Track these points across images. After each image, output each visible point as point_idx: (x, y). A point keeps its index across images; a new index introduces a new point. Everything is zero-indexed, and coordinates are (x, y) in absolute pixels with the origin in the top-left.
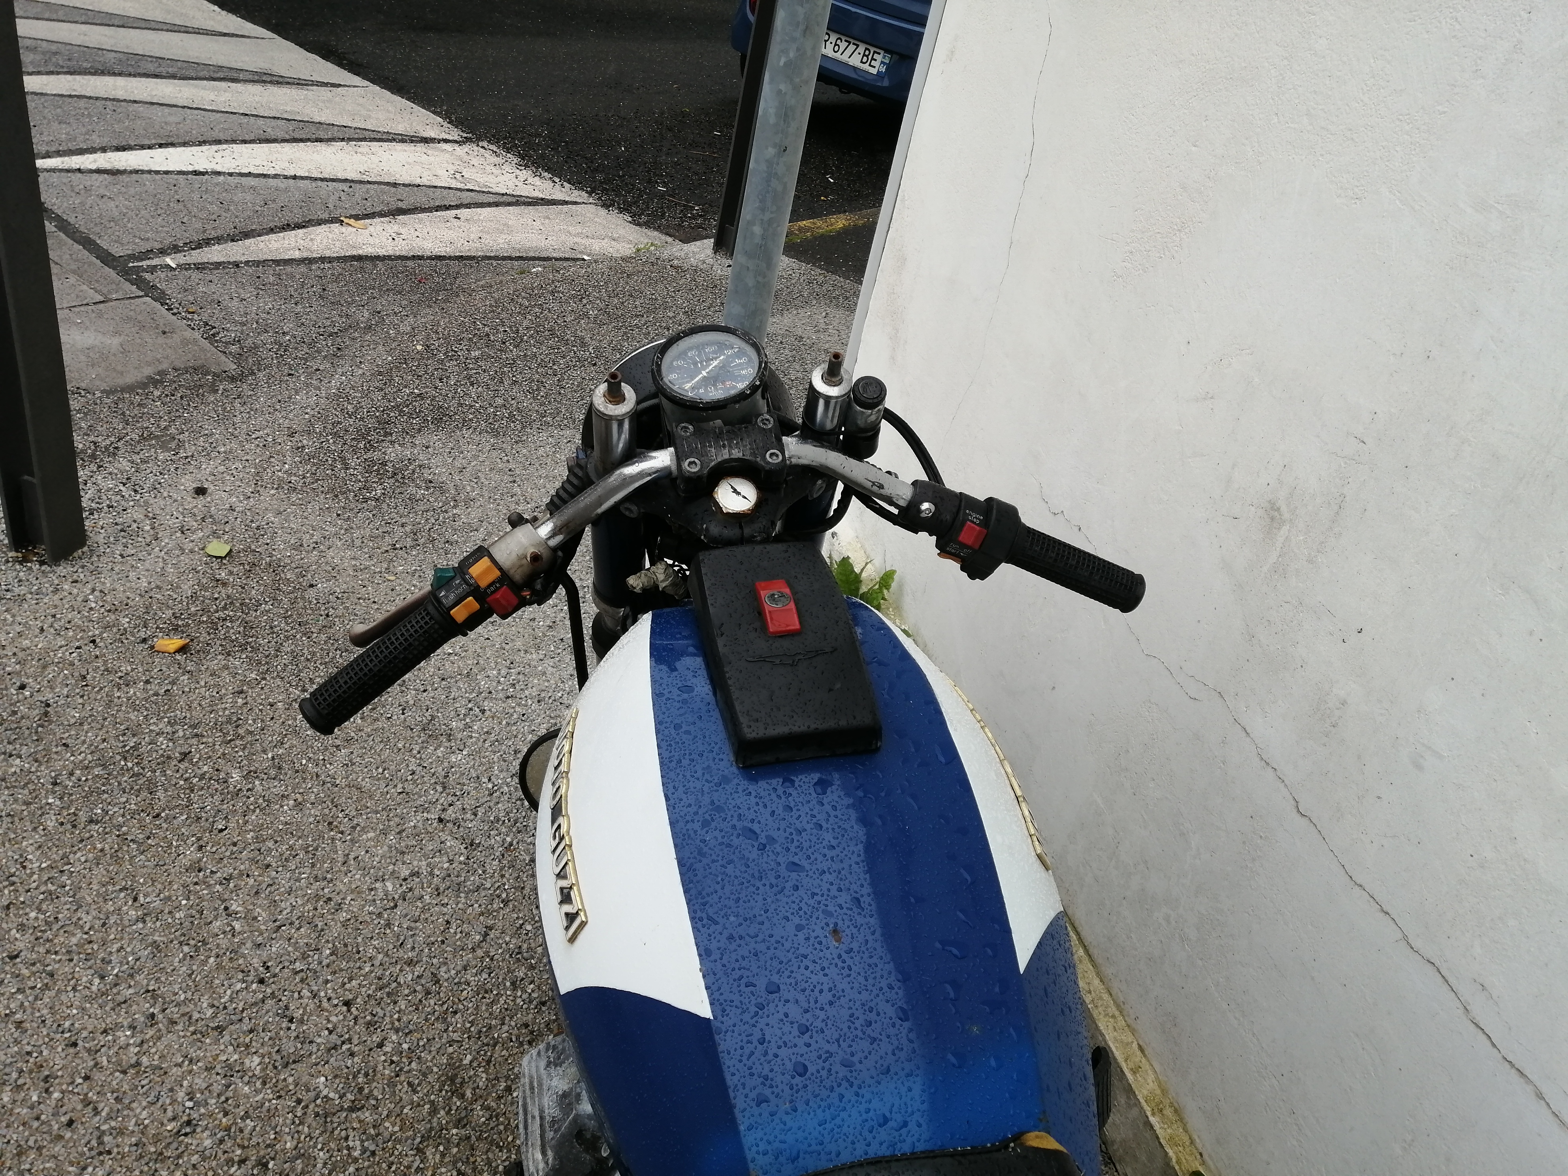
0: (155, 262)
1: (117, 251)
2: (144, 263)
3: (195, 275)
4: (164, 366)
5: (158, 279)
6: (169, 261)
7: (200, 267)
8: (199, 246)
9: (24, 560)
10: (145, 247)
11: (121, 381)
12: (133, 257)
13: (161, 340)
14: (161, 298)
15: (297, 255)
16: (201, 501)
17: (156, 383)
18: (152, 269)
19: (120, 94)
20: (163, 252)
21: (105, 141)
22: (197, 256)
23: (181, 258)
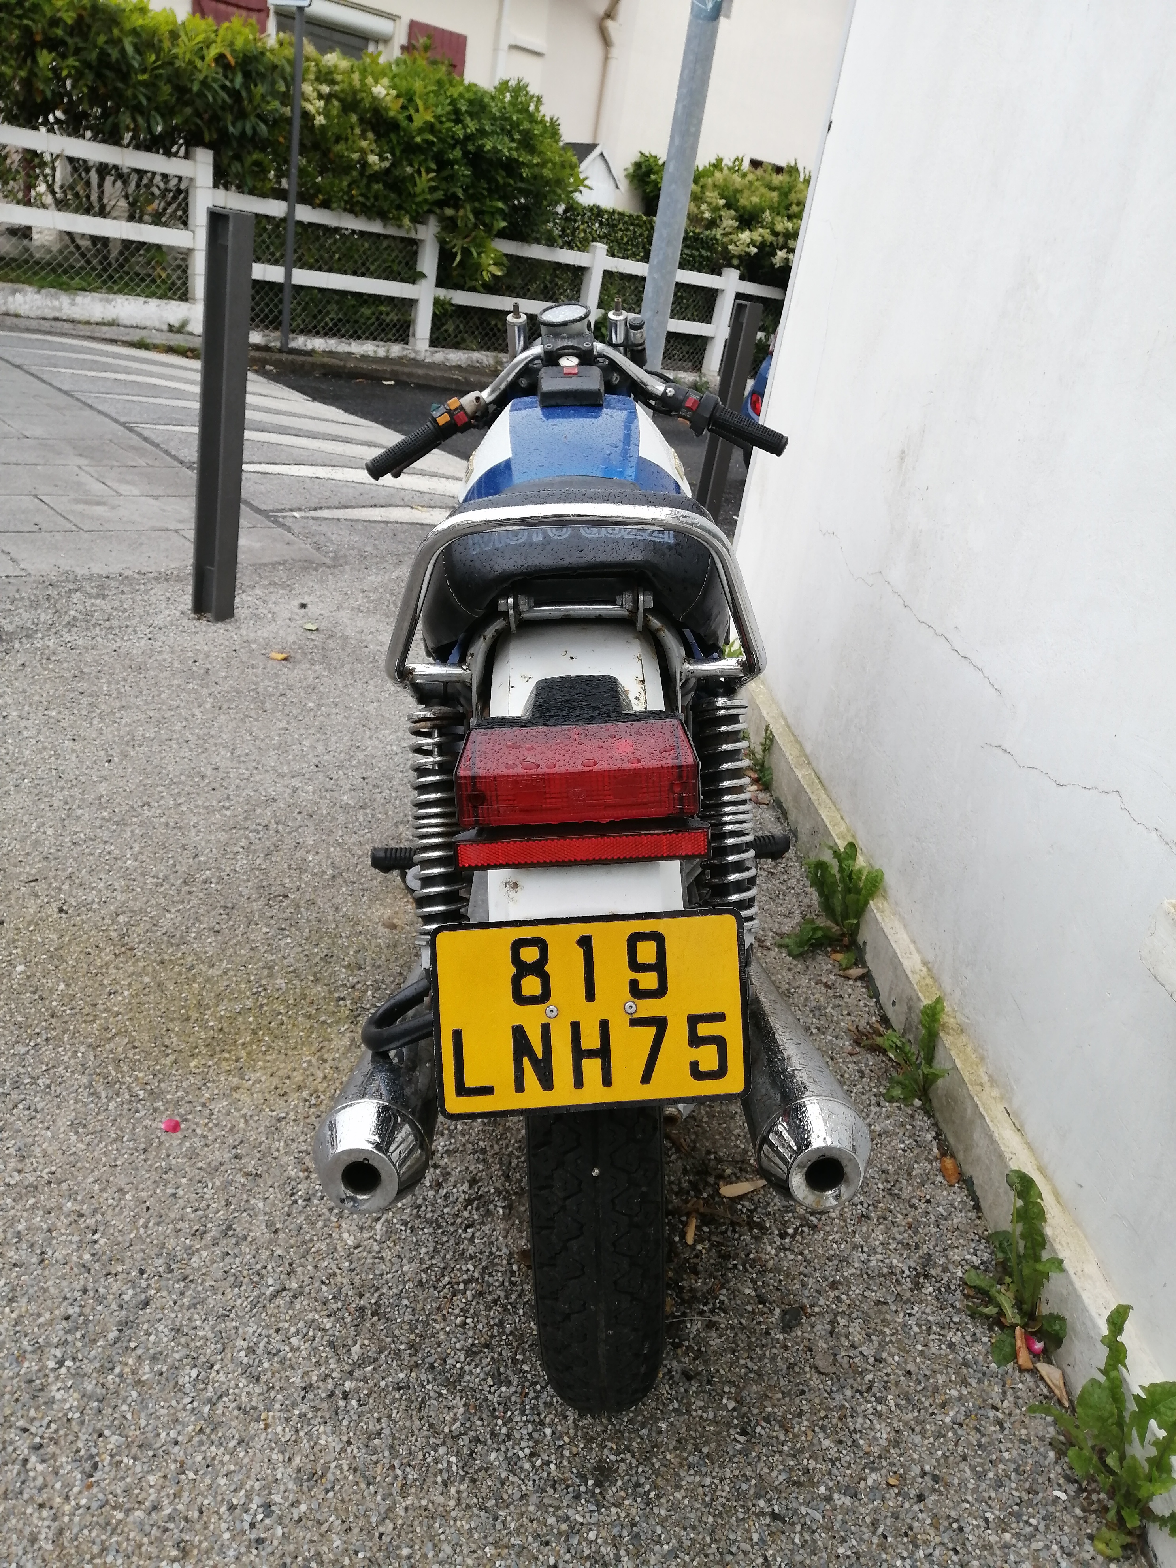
0: (286, 514)
1: (263, 507)
2: (280, 514)
3: (311, 522)
4: (287, 558)
5: (289, 522)
6: (295, 514)
7: (314, 519)
8: (315, 509)
9: (199, 619)
10: (280, 507)
11: (259, 562)
12: (273, 511)
13: (286, 547)
14: (289, 529)
15: (379, 519)
16: (303, 610)
17: (280, 564)
18: (285, 517)
19: (273, 441)
20: (291, 510)
21: (262, 459)
22: (313, 514)
23: (303, 514)
